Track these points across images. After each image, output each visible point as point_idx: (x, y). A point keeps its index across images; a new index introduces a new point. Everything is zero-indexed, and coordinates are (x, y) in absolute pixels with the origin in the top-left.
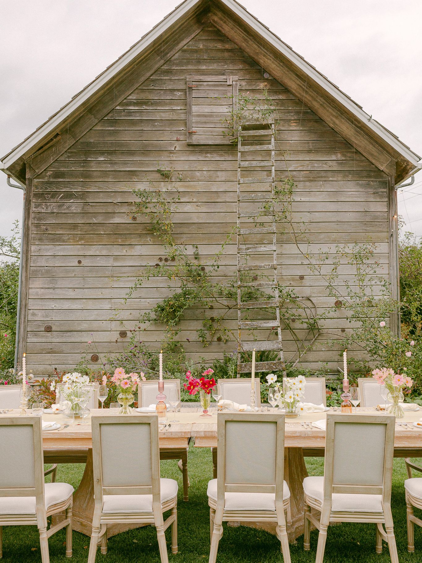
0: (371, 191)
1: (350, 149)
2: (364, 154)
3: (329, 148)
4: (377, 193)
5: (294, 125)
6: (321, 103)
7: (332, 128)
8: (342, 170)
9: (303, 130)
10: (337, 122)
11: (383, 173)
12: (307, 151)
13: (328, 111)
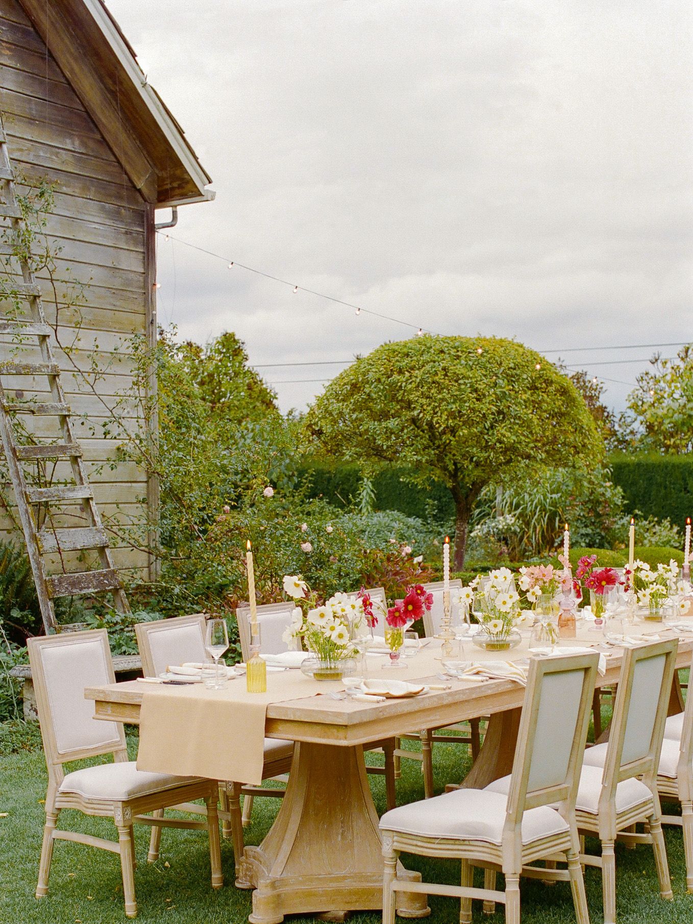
0: (122, 227)
1: (93, 132)
2: (115, 149)
3: (62, 122)
4: (131, 233)
5: (7, 55)
6: (53, 19)
7: (67, 79)
8: (81, 173)
9: (20, 70)
10: (77, 69)
11: (138, 194)
12: (27, 120)
13: (62, 40)
